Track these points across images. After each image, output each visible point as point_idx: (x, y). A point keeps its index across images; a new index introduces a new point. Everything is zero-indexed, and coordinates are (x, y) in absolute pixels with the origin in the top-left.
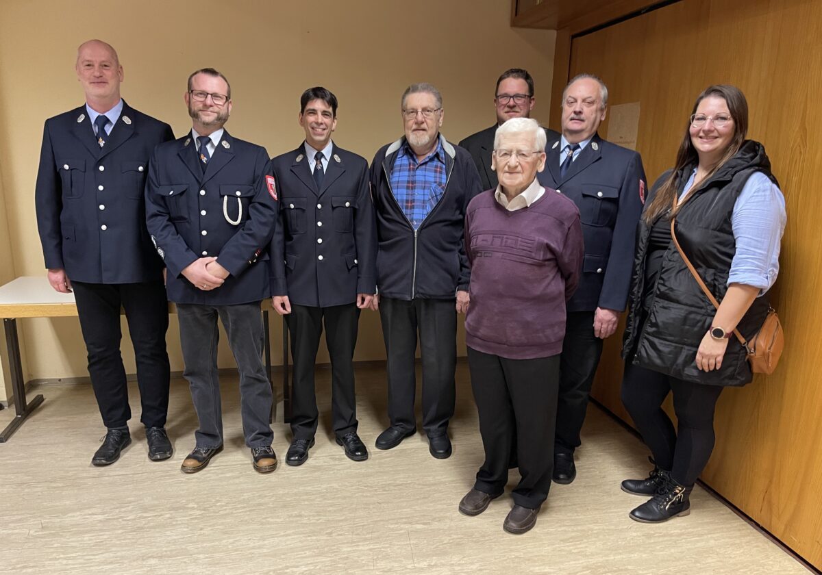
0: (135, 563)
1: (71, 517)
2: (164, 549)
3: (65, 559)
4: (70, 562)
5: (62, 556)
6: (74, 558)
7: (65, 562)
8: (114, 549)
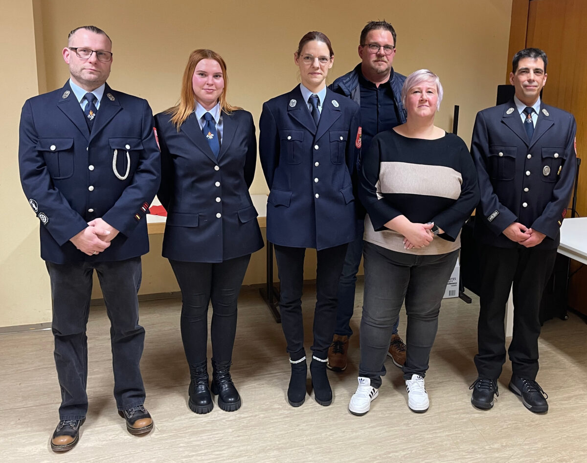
0: (260, 455)
1: (179, 420)
2: (278, 443)
3: (197, 455)
4: (204, 458)
5: (194, 453)
6: (205, 454)
7: (199, 458)
8: (234, 445)
